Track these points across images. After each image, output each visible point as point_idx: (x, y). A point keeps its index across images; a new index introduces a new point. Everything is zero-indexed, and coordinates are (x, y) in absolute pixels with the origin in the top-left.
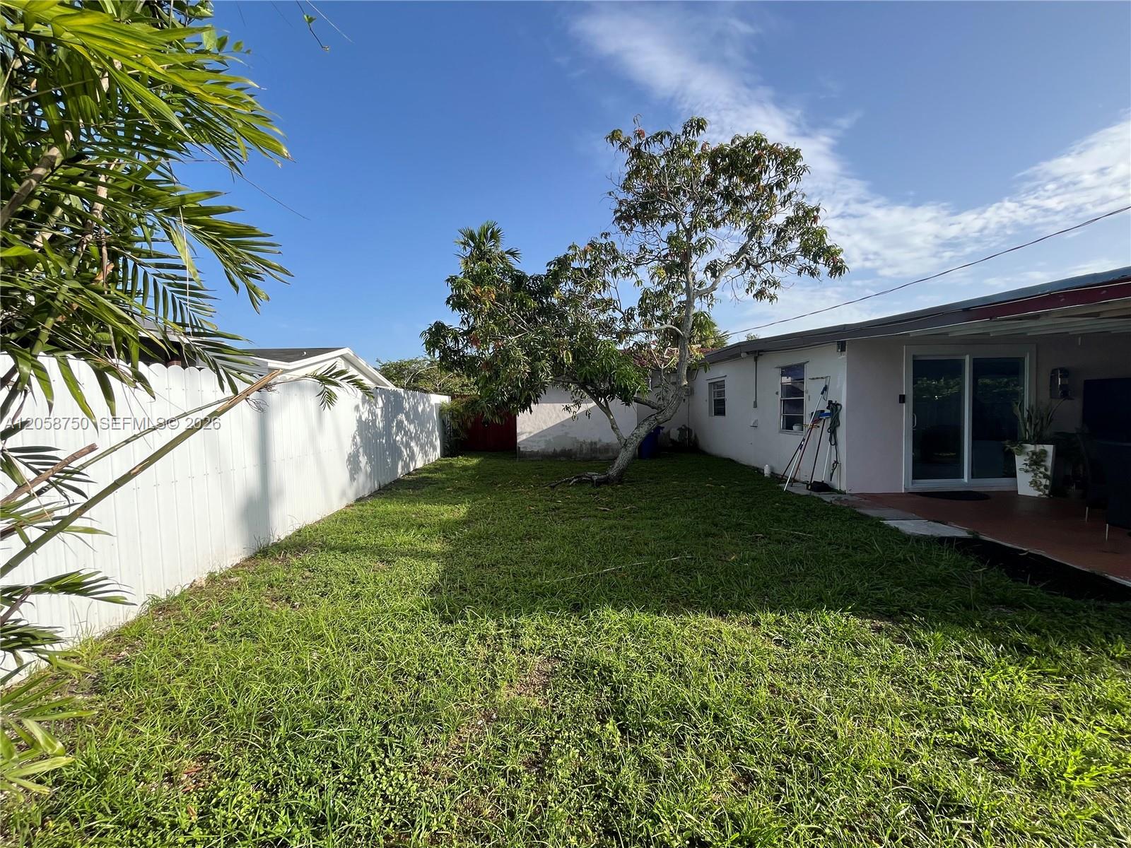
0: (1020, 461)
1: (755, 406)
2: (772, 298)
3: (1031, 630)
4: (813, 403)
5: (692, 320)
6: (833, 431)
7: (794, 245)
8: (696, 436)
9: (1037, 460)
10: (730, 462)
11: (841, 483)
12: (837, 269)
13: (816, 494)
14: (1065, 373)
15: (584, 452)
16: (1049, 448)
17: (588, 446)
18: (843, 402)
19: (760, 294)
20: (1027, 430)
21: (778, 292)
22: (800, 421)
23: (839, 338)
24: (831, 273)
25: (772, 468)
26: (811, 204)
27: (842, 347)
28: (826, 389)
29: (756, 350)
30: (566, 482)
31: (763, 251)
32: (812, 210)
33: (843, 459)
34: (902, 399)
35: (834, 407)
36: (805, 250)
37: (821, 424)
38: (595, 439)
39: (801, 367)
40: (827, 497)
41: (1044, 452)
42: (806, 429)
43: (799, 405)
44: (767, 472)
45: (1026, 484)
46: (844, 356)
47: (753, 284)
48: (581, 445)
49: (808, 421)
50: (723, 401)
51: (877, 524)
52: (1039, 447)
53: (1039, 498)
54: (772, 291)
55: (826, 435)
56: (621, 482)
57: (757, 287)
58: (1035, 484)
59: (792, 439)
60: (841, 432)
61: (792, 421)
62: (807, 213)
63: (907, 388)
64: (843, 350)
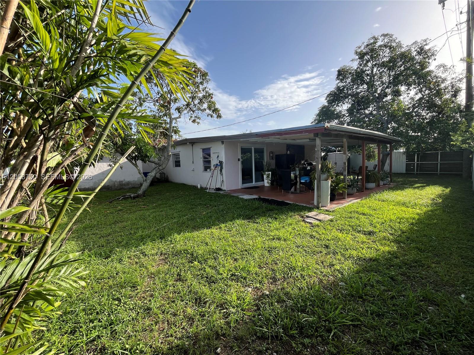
0: (265, 177)
1: (193, 163)
2: (198, 123)
3: (276, 214)
4: (214, 161)
5: (172, 129)
6: (221, 171)
7: (205, 106)
8: (167, 176)
9: (268, 177)
10: (184, 185)
11: (224, 188)
12: (219, 116)
13: (218, 192)
14: (272, 153)
15: (116, 186)
16: (270, 173)
17: (119, 183)
18: (224, 161)
19: (194, 121)
20: (265, 168)
21: (200, 121)
22: (209, 167)
23: (222, 139)
24: (217, 117)
25: (201, 185)
26: (211, 92)
27: (223, 143)
28: (218, 156)
29: (193, 142)
30: (117, 199)
31: (195, 105)
32: (211, 94)
33: (225, 180)
34: (239, 160)
35: (221, 162)
36: (209, 108)
37: (217, 168)
38: (122, 179)
39: (209, 149)
40: (222, 192)
41: (269, 174)
42: (212, 171)
43: (209, 162)
44: (199, 187)
45: (266, 183)
46: (223, 146)
47: (191, 117)
48: (114, 183)
49: (212, 167)
50: (179, 161)
51: (237, 198)
52: (269, 172)
53: (269, 186)
54: (198, 120)
55: (219, 172)
56: (144, 196)
57: (193, 119)
58: (268, 182)
59: (208, 174)
60: (224, 171)
61: (207, 168)
62: (209, 95)
63: (240, 157)
64: (223, 144)
